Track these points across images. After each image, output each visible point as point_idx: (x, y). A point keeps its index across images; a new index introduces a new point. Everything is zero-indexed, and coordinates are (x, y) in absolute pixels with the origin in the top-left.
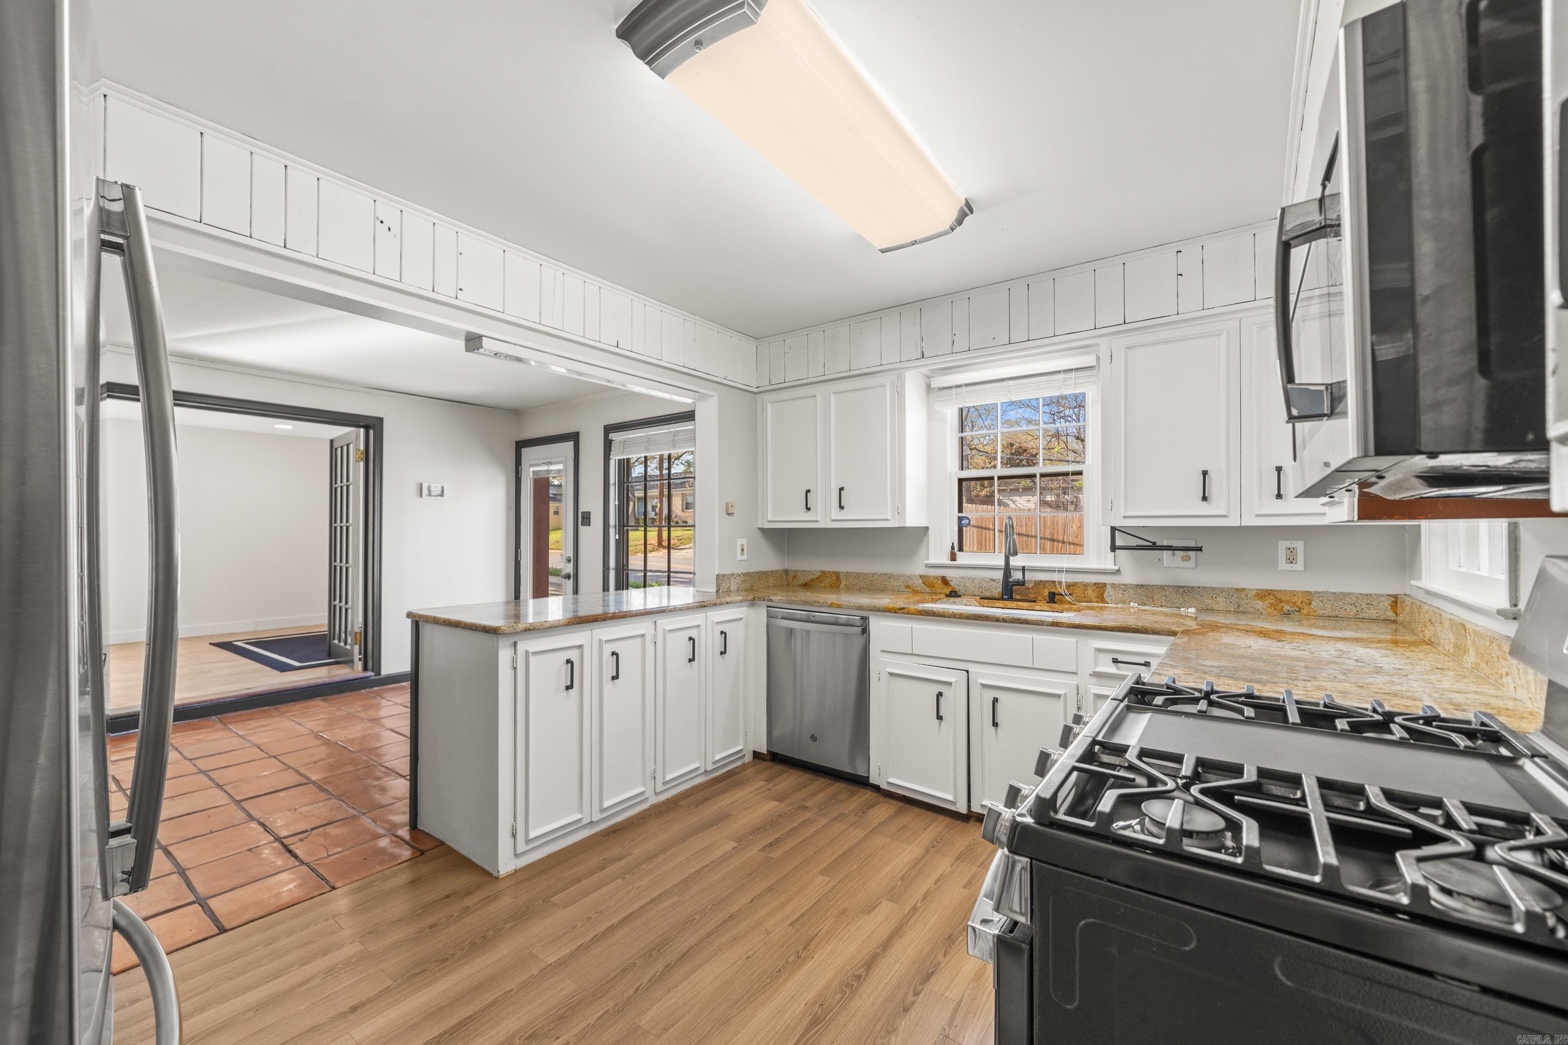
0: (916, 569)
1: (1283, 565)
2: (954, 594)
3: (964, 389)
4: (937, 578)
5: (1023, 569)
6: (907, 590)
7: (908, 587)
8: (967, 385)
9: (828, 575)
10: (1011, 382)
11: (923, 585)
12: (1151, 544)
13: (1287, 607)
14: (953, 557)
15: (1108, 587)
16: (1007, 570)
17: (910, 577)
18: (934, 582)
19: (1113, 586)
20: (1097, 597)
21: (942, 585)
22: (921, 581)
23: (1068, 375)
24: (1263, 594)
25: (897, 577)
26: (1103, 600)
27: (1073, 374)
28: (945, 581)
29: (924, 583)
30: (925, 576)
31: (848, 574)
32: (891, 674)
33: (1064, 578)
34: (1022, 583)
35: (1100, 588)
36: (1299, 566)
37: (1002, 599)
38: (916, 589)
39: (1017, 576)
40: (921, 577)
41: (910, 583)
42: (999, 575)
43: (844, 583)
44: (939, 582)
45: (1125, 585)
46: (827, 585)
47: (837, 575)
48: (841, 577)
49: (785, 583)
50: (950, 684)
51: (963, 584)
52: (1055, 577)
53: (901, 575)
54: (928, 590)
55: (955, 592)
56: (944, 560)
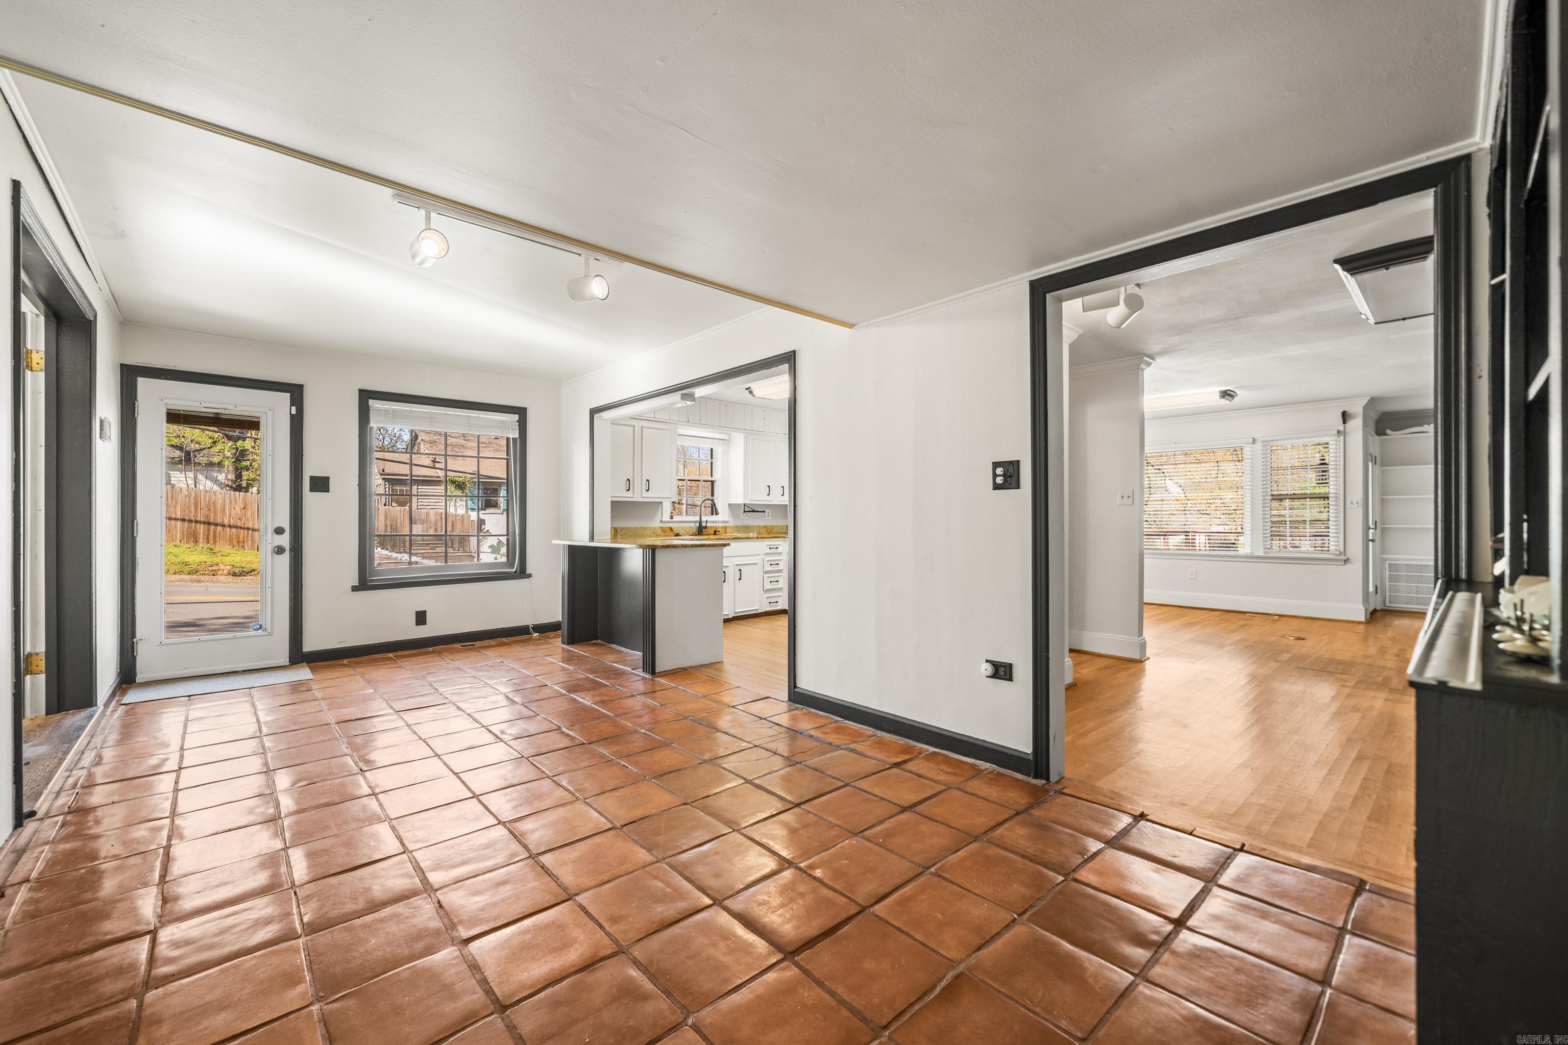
0: (656, 524)
1: (767, 518)
2: (677, 535)
3: (683, 437)
4: (668, 529)
5: (706, 521)
6: (654, 535)
7: (654, 533)
11: (661, 532)
12: (754, 510)
14: (672, 518)
16: (700, 522)
17: (655, 528)
20: (725, 532)
21: (670, 531)
22: (660, 529)
24: (765, 527)
25: (649, 528)
28: (671, 529)
30: (664, 529)
33: (720, 525)
34: (706, 527)
35: (725, 528)
37: (699, 535)
38: (658, 534)
39: (704, 524)
40: (660, 527)
41: (655, 531)
42: (698, 525)
45: (732, 526)
51: (679, 532)
52: (716, 525)
53: (651, 528)
54: (663, 534)
56: (668, 519)
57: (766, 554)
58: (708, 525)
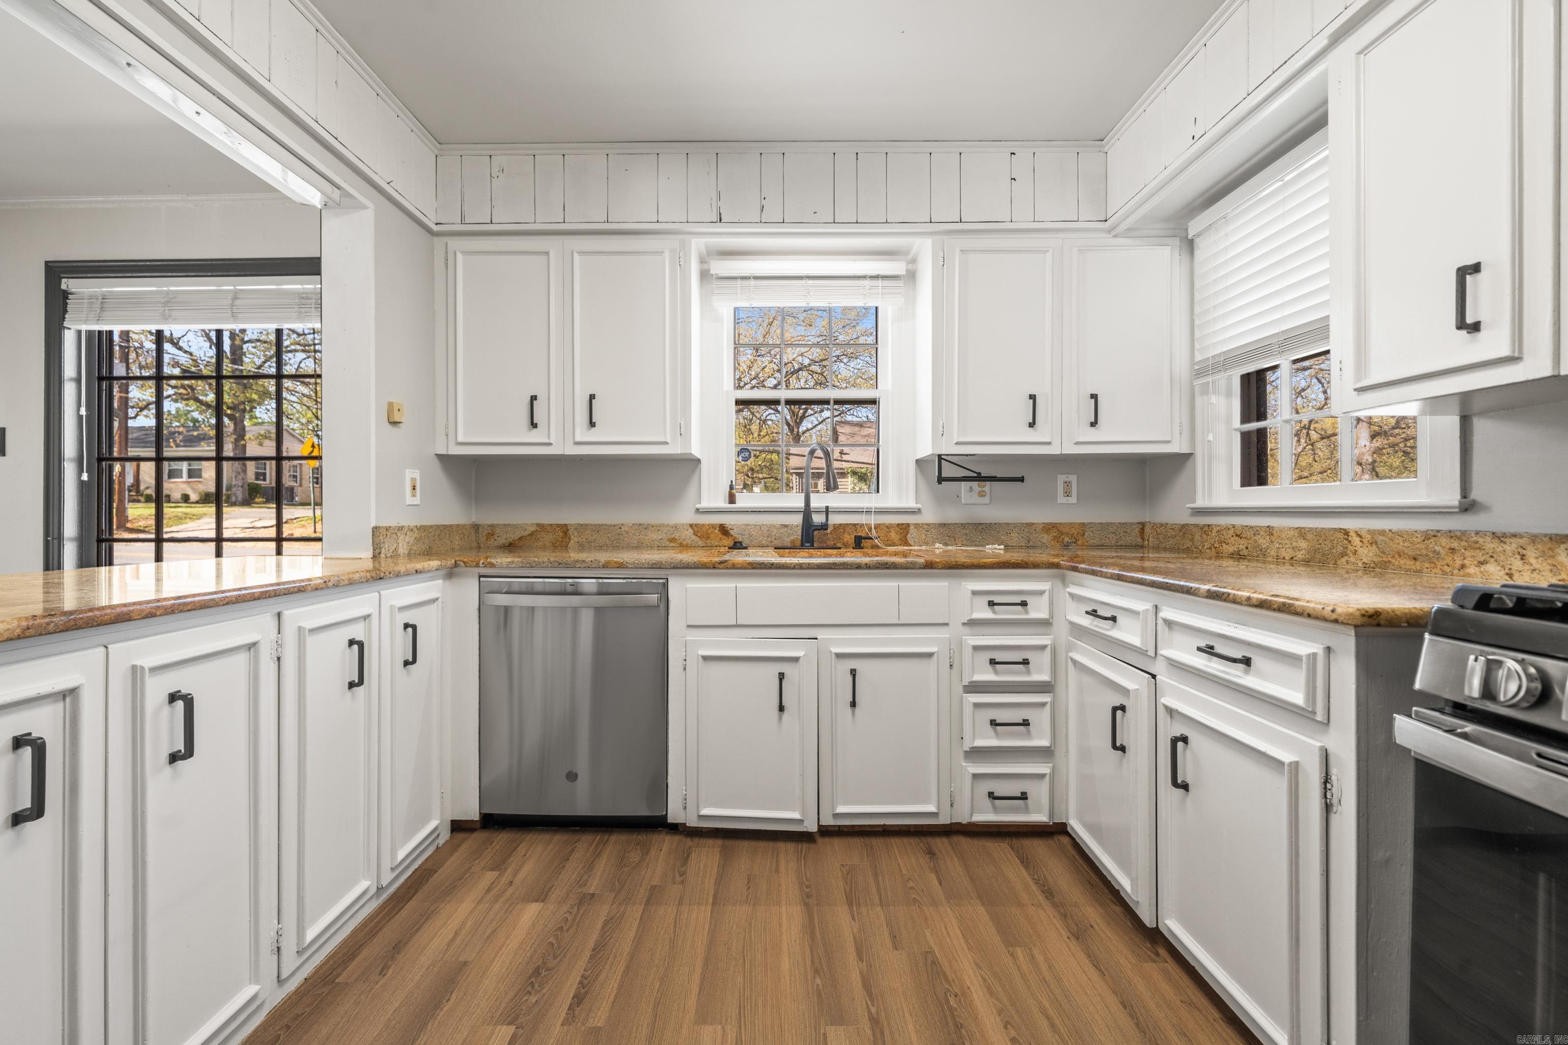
0: (682, 516)
1: (1061, 499)
2: (737, 546)
3: (752, 282)
4: (713, 526)
5: (827, 511)
6: (672, 545)
7: (672, 540)
8: (756, 278)
9: (549, 529)
10: (811, 282)
11: (694, 537)
12: (975, 475)
13: (1067, 539)
14: (732, 500)
15: (912, 527)
16: (807, 512)
17: (676, 527)
18: (710, 531)
19: (917, 526)
20: (901, 540)
21: (721, 536)
22: (691, 531)
23: (874, 283)
24: (1049, 528)
25: (658, 528)
26: (906, 543)
27: (880, 282)
28: (724, 530)
29: (695, 534)
30: (696, 525)
31: (582, 527)
32: (706, 658)
33: (873, 520)
34: (824, 527)
35: (904, 529)
36: (1073, 500)
37: (802, 546)
38: (684, 543)
39: (818, 519)
40: (691, 526)
41: (676, 535)
42: (798, 519)
43: (576, 539)
44: (717, 531)
45: (928, 524)
46: (548, 544)
47: (564, 529)
48: (570, 532)
49: (474, 544)
50: (796, 660)
51: (746, 533)
53: (663, 525)
54: (700, 543)
55: (740, 542)
56: (721, 502)
57: (972, 623)
58: (835, 519)
